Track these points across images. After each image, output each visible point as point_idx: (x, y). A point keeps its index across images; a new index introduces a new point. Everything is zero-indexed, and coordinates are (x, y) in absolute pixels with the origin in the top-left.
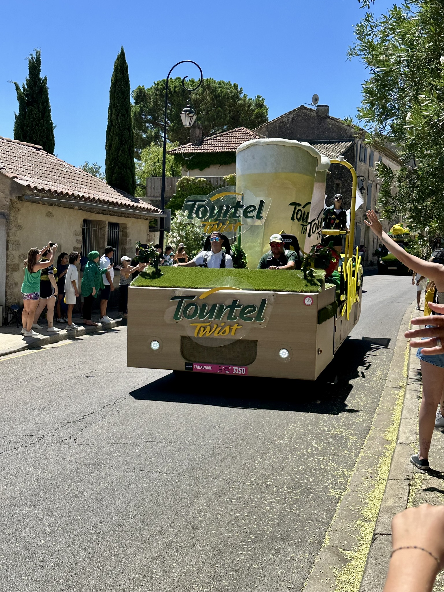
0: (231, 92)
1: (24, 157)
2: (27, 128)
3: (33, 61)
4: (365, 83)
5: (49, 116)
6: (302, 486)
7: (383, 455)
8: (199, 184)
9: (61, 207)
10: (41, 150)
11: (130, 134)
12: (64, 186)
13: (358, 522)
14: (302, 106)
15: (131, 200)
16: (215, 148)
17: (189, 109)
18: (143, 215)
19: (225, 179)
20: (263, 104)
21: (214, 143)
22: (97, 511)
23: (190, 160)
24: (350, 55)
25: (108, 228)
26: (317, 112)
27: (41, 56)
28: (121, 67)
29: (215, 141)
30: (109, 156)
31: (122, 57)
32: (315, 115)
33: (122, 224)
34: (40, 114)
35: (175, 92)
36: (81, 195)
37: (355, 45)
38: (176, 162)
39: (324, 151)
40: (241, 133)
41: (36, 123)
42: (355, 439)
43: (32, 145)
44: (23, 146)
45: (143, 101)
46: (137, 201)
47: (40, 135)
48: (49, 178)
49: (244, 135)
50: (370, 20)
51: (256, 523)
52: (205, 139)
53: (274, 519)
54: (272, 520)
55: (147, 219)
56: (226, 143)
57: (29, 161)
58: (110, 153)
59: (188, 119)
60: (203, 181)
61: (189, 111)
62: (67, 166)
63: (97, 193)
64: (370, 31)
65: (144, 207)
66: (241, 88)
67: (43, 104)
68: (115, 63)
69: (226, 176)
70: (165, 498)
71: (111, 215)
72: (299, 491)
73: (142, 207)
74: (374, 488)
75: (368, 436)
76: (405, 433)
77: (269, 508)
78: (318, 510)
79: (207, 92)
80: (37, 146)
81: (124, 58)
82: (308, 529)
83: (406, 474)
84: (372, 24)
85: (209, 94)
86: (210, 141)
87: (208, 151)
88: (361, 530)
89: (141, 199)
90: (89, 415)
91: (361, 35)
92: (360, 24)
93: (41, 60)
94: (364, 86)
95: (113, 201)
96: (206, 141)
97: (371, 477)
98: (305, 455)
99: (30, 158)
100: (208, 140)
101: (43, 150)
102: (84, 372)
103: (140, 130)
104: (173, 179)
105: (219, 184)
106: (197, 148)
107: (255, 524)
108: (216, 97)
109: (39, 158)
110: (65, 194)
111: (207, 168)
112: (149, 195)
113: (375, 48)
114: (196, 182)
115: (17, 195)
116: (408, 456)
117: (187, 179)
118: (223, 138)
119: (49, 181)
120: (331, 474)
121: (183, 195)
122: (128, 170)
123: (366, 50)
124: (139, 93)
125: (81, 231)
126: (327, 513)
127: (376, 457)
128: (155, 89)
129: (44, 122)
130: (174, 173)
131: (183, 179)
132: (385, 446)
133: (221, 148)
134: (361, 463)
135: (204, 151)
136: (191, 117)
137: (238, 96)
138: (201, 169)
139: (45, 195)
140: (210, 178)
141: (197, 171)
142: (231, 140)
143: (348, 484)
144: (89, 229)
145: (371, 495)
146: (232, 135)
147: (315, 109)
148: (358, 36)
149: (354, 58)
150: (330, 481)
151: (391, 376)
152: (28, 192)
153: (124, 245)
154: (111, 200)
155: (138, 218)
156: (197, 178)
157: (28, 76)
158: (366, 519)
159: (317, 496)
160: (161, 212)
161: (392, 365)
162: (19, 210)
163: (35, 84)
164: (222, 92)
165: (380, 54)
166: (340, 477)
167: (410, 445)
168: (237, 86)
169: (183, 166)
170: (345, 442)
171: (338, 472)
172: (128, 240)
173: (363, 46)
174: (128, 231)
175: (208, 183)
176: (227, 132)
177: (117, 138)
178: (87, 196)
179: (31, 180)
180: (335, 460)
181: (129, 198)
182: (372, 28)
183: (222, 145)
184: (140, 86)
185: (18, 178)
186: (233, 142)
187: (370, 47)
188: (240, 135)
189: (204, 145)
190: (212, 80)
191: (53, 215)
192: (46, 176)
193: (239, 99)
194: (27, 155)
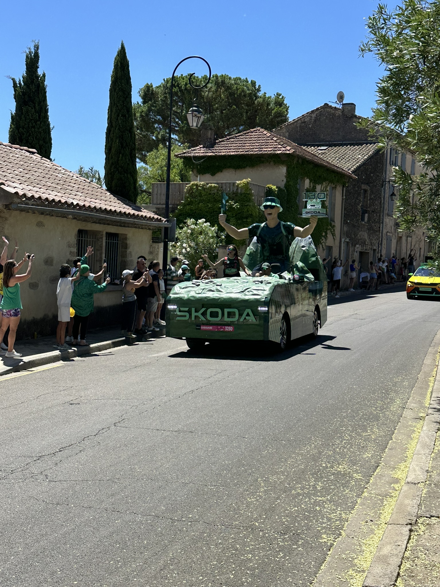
0: (249, 90)
1: (16, 162)
2: (23, 130)
3: (31, 55)
4: (381, 82)
5: (46, 117)
6: (291, 531)
7: (389, 495)
8: (210, 190)
9: (52, 216)
10: (36, 154)
11: (131, 136)
12: (57, 193)
13: (350, 572)
14: (326, 104)
15: (132, 208)
16: (228, 151)
17: (196, 108)
18: (144, 224)
19: (238, 185)
20: (282, 103)
21: (227, 145)
22: (58, 557)
23: (200, 164)
24: (362, 51)
25: (106, 239)
26: (343, 110)
27: (39, 51)
28: (121, 63)
29: (228, 143)
30: (109, 160)
31: (122, 53)
32: (341, 114)
33: (121, 234)
34: (37, 114)
35: (186, 89)
36: (75, 203)
37: (368, 40)
38: (186, 166)
39: (351, 154)
40: (257, 134)
41: (32, 124)
42: (360, 477)
43: (26, 148)
44: (15, 150)
45: (151, 100)
46: (139, 209)
47: (36, 138)
48: (40, 185)
49: (260, 136)
50: (383, 12)
51: (233, 572)
52: (217, 141)
53: (255, 568)
54: (253, 569)
55: (149, 229)
56: (241, 145)
57: (20, 166)
58: (110, 156)
59: (195, 119)
60: (215, 187)
61: (196, 111)
62: (63, 171)
63: (94, 200)
64: (383, 24)
65: (146, 216)
66: (259, 86)
67: (40, 103)
68: (116, 59)
69: (239, 182)
70: (136, 543)
71: (108, 224)
72: (287, 536)
73: (144, 216)
74: (373, 533)
75: (375, 474)
76: (415, 470)
77: (250, 555)
78: (305, 559)
79: (221, 89)
80: (31, 150)
81: (125, 53)
82: (291, 580)
83: (409, 518)
84: (385, 17)
85: (223, 92)
86: (223, 143)
87: (220, 154)
88: (351, 581)
89: (143, 207)
90: (67, 448)
91: (373, 27)
92: (372, 17)
93: (39, 55)
94: (379, 85)
95: (111, 210)
96: (218, 143)
97: (372, 521)
98: (300, 495)
99: (22, 163)
100: (220, 142)
101: (38, 153)
102: (68, 399)
103: (148, 131)
104: (182, 185)
105: (231, 191)
106: (208, 151)
107: (233, 574)
108: (232, 94)
109: (32, 162)
110: (57, 202)
111: (220, 172)
112: (155, 202)
113: (389, 42)
114: (206, 188)
115: (4, 204)
116: (414, 498)
117: (197, 185)
118: (237, 140)
119: (40, 188)
120: (327, 517)
121: (192, 202)
122: (129, 175)
123: (379, 45)
124: (147, 91)
125: (76, 242)
126: (315, 562)
127: (381, 498)
128: (164, 87)
129: (40, 123)
130: (184, 178)
131: (192, 184)
132: (392, 485)
133: (234, 150)
134: (362, 504)
135: (216, 153)
136: (198, 117)
137: (256, 94)
138: (213, 174)
139: (35, 203)
140: (222, 183)
141: (208, 176)
142: (246, 142)
143: (344, 529)
144: (85, 240)
145: (368, 542)
146: (247, 137)
147: (340, 108)
148: (371, 29)
149: (367, 54)
150: (324, 525)
151: (411, 404)
152: (16, 200)
153: (124, 257)
154: (109, 208)
155: (139, 228)
156: (207, 184)
157: (25, 73)
158: (359, 569)
159: (307, 542)
160: (165, 221)
161: (413, 393)
162: (6, 219)
163: (32, 82)
164: (237, 89)
165: (394, 49)
166: (337, 520)
167: (419, 485)
168: (255, 83)
169: (192, 171)
170: (347, 481)
171: (335, 514)
172: (128, 252)
173: (376, 40)
174: (128, 242)
175: (220, 189)
176: (242, 133)
177: (117, 141)
178: (81, 203)
179: (20, 187)
180: (334, 501)
181: (130, 206)
182: (385, 21)
183: (236, 148)
184: (148, 84)
185: (5, 185)
186: (248, 145)
187: (384, 41)
188: (256, 136)
189: (217, 147)
190: (228, 76)
191: (44, 226)
192: (39, 182)
193: (257, 97)
194: (19, 159)
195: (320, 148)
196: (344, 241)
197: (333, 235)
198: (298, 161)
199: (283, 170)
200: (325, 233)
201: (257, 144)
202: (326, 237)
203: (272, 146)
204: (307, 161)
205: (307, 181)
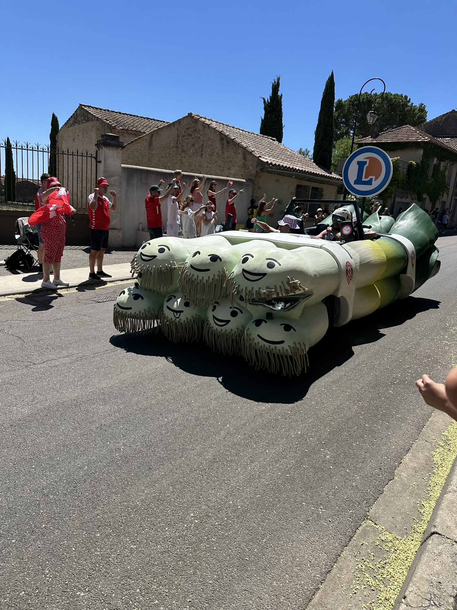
0: (402, 101)
2: (268, 128)
3: (275, 84)
5: (281, 120)
9: (284, 176)
10: (275, 141)
11: (331, 131)
12: (287, 163)
14: (453, 110)
16: (387, 140)
17: (373, 111)
18: (334, 182)
20: (424, 110)
21: (386, 136)
25: (311, 191)
27: (280, 81)
28: (330, 85)
29: (387, 134)
30: (316, 144)
31: (331, 78)
33: (320, 188)
34: (276, 118)
35: (363, 102)
36: (297, 169)
40: (406, 129)
41: (273, 124)
43: (270, 137)
44: (265, 138)
45: (340, 109)
46: (331, 173)
47: (275, 132)
49: (408, 130)
55: (336, 185)
56: (395, 136)
58: (318, 142)
59: (372, 118)
61: (373, 113)
62: (290, 151)
63: (307, 167)
65: (336, 178)
66: (410, 99)
67: (278, 112)
68: (327, 82)
69: (392, 159)
71: (314, 182)
73: (334, 177)
80: (273, 138)
81: (333, 78)
85: (386, 103)
86: (384, 135)
87: (381, 141)
89: (333, 172)
93: (280, 83)
96: (380, 135)
99: (269, 146)
100: (382, 134)
101: (277, 141)
103: (336, 129)
106: (374, 140)
108: (391, 105)
109: (274, 145)
110: (288, 168)
112: (338, 171)
115: (260, 168)
118: (393, 133)
119: (279, 160)
124: (340, 103)
125: (295, 192)
128: (349, 101)
129: (278, 124)
133: (390, 139)
136: (374, 117)
137: (407, 104)
139: (276, 168)
142: (399, 134)
144: (300, 190)
146: (400, 131)
152: (267, 166)
154: (315, 172)
155: (331, 185)
157: (271, 94)
162: (260, 177)
163: (275, 100)
164: (396, 102)
168: (407, 97)
174: (323, 193)
176: (396, 129)
177: (323, 132)
178: (301, 169)
179: (269, 159)
181: (327, 172)
183: (392, 138)
184: (339, 99)
185: (261, 157)
186: (400, 136)
189: (379, 137)
190: (390, 93)
191: (279, 182)
192: (278, 157)
193: (407, 106)
194: (267, 144)
195: (445, 139)
196: (454, 198)
197: (448, 194)
198: (431, 147)
199: (421, 152)
200: (442, 192)
201: (406, 136)
202: (443, 196)
203: (415, 137)
204: (437, 147)
205: (436, 160)
